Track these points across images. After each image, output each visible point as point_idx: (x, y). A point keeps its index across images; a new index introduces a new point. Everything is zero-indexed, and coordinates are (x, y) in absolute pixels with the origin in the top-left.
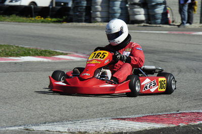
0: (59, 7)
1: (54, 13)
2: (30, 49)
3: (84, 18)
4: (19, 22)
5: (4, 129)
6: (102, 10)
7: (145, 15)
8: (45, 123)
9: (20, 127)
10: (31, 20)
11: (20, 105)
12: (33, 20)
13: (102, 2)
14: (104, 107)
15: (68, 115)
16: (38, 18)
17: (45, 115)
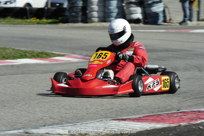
0: (54, 8)
1: (50, 14)
2: (26, 52)
3: (80, 19)
4: (14, 24)
5: (3, 133)
6: (99, 9)
7: (142, 13)
8: (45, 126)
9: (19, 131)
10: (26, 22)
11: (18, 108)
12: (28, 22)
13: (99, 2)
14: (104, 108)
15: (68, 117)
16: (33, 20)
17: (45, 118)
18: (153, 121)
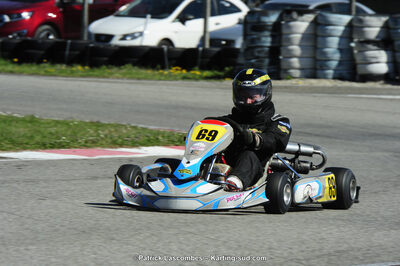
0: (217, 49)
1: (208, 60)
2: (158, 133)
4: (139, 79)
6: (302, 53)
7: (388, 63)
10: (162, 74)
11: (138, 243)
12: (166, 75)
14: (304, 247)
16: (175, 71)
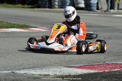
1: (30, 2)
2: (14, 24)
3: (47, 6)
4: (8, 8)
6: (59, 1)
7: (84, 4)
8: (24, 69)
9: (9, 71)
10: (15, 6)
11: (9, 58)
12: (17, 7)
14: (59, 59)
15: (38, 64)
16: (19, 5)
17: (24, 64)
18: (89, 68)
